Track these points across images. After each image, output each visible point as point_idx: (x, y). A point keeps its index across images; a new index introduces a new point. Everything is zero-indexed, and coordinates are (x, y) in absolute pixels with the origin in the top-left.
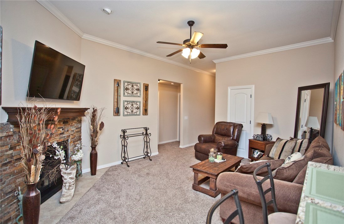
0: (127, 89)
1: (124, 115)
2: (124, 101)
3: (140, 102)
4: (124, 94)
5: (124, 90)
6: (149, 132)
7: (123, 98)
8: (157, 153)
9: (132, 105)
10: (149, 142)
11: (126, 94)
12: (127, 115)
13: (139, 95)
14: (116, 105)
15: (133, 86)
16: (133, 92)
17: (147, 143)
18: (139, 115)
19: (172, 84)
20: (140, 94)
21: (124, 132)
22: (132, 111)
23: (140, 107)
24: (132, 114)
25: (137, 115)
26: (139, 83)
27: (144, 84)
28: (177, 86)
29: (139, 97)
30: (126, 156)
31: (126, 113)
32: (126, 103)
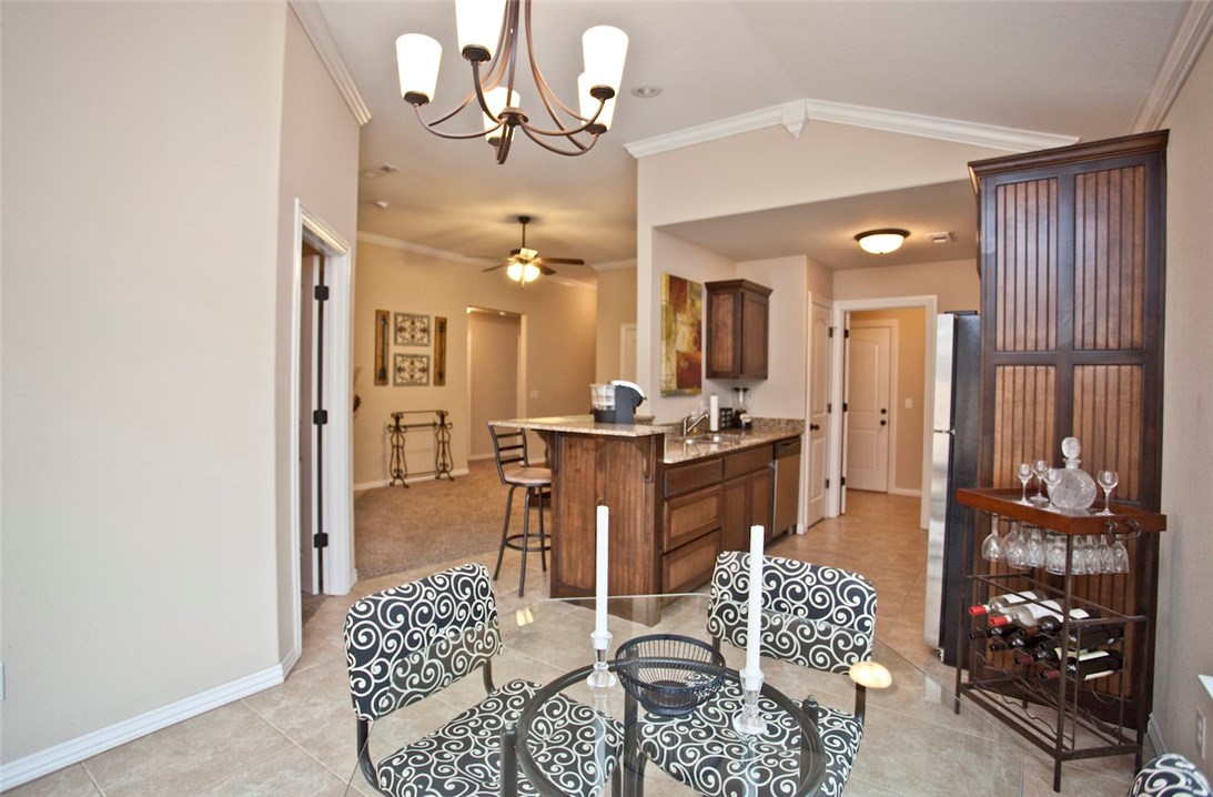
0: (402, 329)
1: (395, 384)
2: (395, 356)
3: (428, 357)
4: (396, 339)
5: (396, 332)
6: (447, 421)
7: (393, 349)
8: (465, 471)
9: (412, 363)
10: (448, 443)
11: (400, 340)
12: (402, 384)
13: (425, 341)
14: (380, 363)
15: (413, 323)
16: (413, 337)
17: (443, 447)
18: (427, 384)
19: (502, 314)
20: (429, 340)
21: (397, 417)
22: (412, 376)
23: (428, 366)
24: (412, 382)
25: (421, 384)
26: (428, 317)
27: (437, 318)
28: (513, 319)
29: (426, 345)
30: (402, 467)
31: (399, 380)
32: (399, 359)
